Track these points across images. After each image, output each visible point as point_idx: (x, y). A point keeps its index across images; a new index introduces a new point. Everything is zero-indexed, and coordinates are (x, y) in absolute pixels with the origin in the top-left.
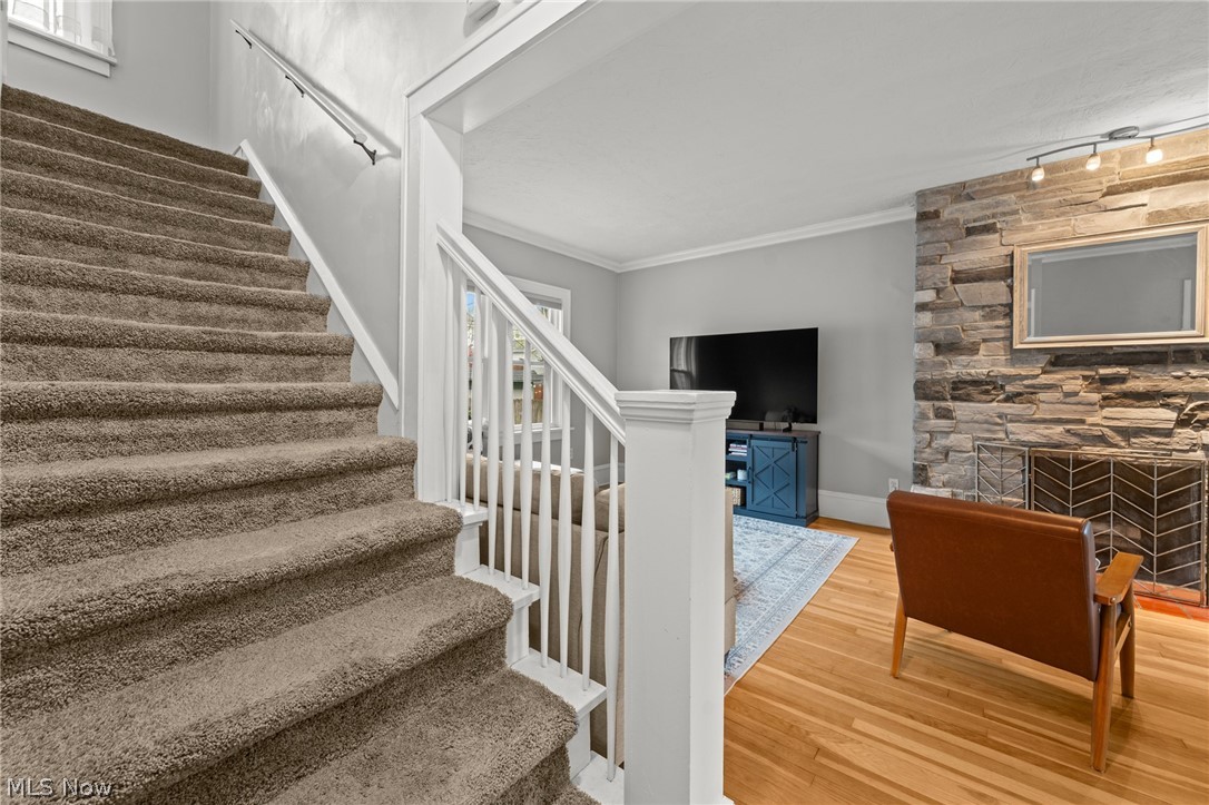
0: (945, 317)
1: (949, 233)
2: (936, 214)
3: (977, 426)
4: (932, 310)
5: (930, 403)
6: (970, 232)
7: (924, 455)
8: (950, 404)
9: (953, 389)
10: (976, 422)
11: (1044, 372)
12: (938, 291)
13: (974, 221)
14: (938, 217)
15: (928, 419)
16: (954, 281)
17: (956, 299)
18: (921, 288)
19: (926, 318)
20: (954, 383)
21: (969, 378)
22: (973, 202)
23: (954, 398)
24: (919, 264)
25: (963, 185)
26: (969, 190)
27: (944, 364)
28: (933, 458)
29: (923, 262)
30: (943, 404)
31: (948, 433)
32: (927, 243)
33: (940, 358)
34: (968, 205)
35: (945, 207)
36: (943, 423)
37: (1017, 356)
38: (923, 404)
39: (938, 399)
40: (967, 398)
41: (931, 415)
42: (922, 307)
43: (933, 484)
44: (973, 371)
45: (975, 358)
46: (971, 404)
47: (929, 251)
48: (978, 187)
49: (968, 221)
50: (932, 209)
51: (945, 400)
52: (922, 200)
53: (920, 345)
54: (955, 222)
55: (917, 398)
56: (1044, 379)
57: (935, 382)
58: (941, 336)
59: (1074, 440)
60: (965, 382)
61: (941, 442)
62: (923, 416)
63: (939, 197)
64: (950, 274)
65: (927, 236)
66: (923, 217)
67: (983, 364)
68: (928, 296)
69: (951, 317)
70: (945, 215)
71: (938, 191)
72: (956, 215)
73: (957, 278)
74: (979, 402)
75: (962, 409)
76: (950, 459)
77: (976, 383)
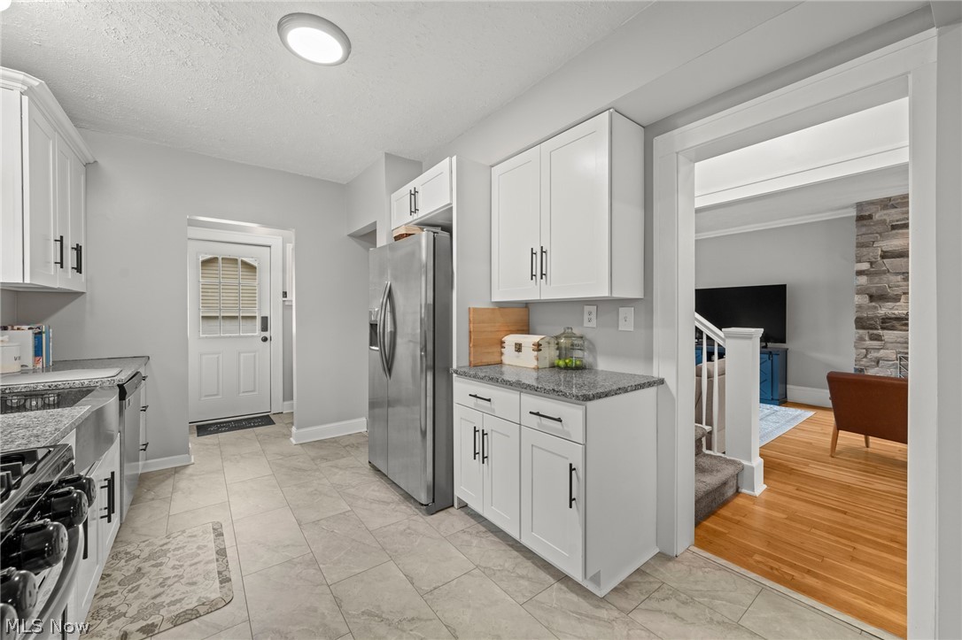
0: (877, 279)
1: (879, 228)
2: (870, 217)
3: (899, 345)
4: (867, 275)
5: (866, 331)
6: (894, 227)
7: (862, 363)
8: (880, 332)
9: (882, 323)
10: (899, 343)
12: (872, 263)
13: (897, 221)
14: (872, 218)
15: (865, 340)
16: (883, 257)
17: (884, 268)
18: (859, 261)
19: (863, 280)
20: (883, 319)
21: (893, 316)
22: (896, 210)
23: (883, 328)
24: (857, 247)
25: (889, 199)
26: (892, 202)
27: (876, 308)
28: (868, 364)
29: (860, 245)
30: (875, 332)
31: (879, 349)
32: (864, 234)
33: (873, 304)
34: (893, 211)
35: (876, 212)
36: (875, 344)
38: (861, 331)
39: (872, 329)
40: (893, 328)
41: (867, 338)
42: (860, 273)
44: (896, 312)
45: (898, 304)
46: (895, 332)
47: (863, 239)
48: (899, 201)
49: (893, 221)
50: (867, 214)
51: (877, 329)
52: (860, 208)
53: (859, 296)
54: (884, 222)
55: (857, 328)
57: (868, 318)
58: (873, 291)
60: (890, 318)
61: (874, 355)
62: (861, 339)
63: (872, 207)
64: (880, 253)
65: (864, 230)
66: (860, 218)
67: (903, 308)
68: (865, 266)
69: (881, 279)
70: (877, 217)
71: (872, 203)
72: (885, 217)
73: (885, 255)
74: (901, 330)
75: (889, 335)
76: (880, 365)
77: (897, 319)
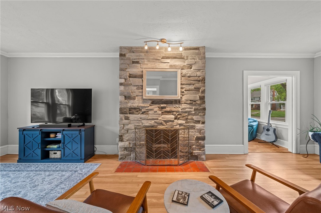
0: (127, 88)
1: (128, 62)
2: (124, 55)
3: (135, 121)
4: (124, 85)
5: (123, 115)
6: (133, 62)
7: (122, 132)
8: (129, 115)
9: (130, 110)
10: (135, 120)
11: (150, 106)
12: (125, 79)
13: (134, 59)
14: (125, 56)
15: (123, 120)
16: (130, 77)
17: (130, 83)
18: (120, 78)
19: (122, 88)
20: (129, 108)
21: (133, 107)
22: (134, 54)
23: (130, 113)
24: (120, 70)
25: (132, 48)
26: (132, 50)
27: (127, 103)
28: (124, 132)
29: (121, 70)
30: (126, 115)
31: (128, 124)
32: (122, 64)
33: (126, 101)
34: (133, 54)
35: (127, 53)
36: (127, 121)
37: (145, 101)
38: (122, 115)
39: (125, 114)
40: (133, 113)
41: (124, 119)
42: (121, 84)
43: (124, 141)
44: (134, 105)
45: (135, 101)
46: (134, 115)
47: (123, 66)
48: (135, 49)
49: (132, 59)
50: (123, 53)
51: (127, 114)
52: (121, 50)
53: (121, 96)
54: (129, 59)
55: (120, 113)
56: (150, 108)
57: (125, 108)
58: (126, 94)
59: (156, 124)
60: (132, 108)
61: (126, 127)
62: (121, 119)
63: (125, 50)
64: (128, 74)
65: (122, 61)
66: (121, 55)
67: (137, 103)
68: (123, 81)
69: (129, 88)
70: (127, 56)
71: (125, 48)
72: (130, 57)
73: (131, 76)
74: (136, 114)
75: (131, 117)
76: (129, 132)
77: (135, 108)
